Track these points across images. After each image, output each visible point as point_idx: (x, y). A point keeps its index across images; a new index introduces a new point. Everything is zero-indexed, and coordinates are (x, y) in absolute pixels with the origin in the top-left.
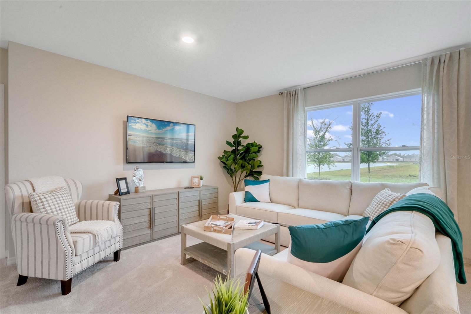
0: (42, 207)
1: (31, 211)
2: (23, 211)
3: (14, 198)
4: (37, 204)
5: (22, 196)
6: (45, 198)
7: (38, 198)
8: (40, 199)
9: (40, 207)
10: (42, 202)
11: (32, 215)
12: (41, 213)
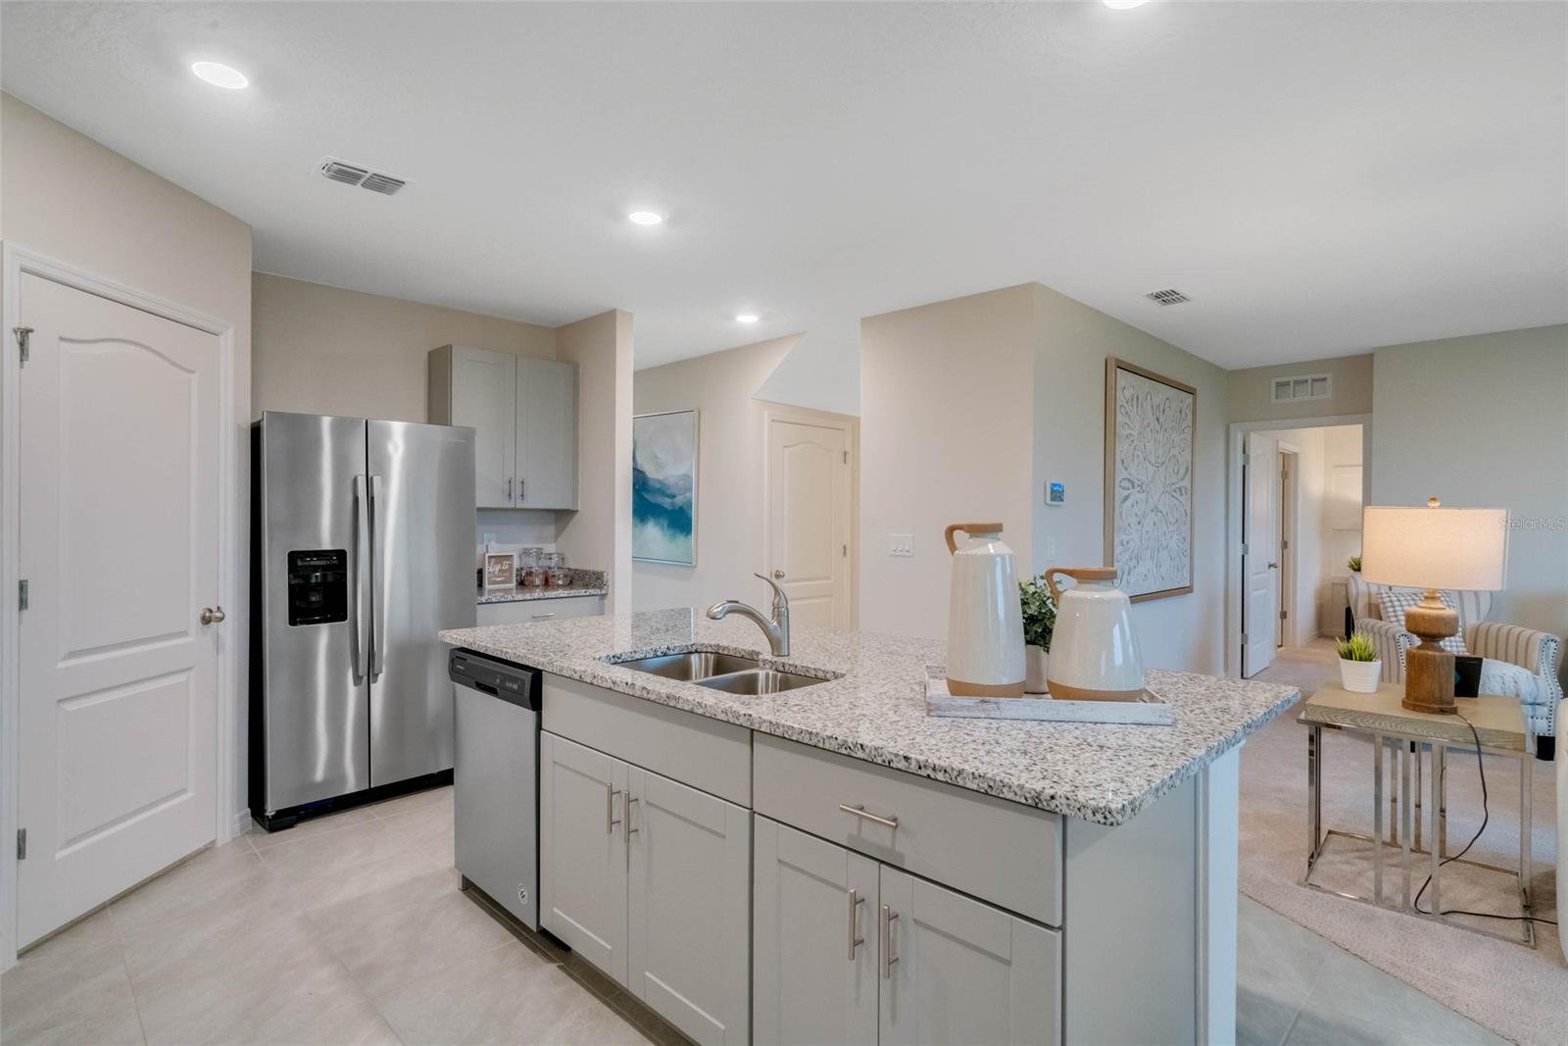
0: (1393, 614)
1: (1381, 619)
2: (1370, 616)
3: (1357, 595)
4: (1386, 608)
5: (1370, 594)
6: (1399, 600)
7: (1388, 599)
8: (1391, 601)
9: (1390, 614)
10: (1393, 607)
11: (1380, 623)
12: (1391, 622)
